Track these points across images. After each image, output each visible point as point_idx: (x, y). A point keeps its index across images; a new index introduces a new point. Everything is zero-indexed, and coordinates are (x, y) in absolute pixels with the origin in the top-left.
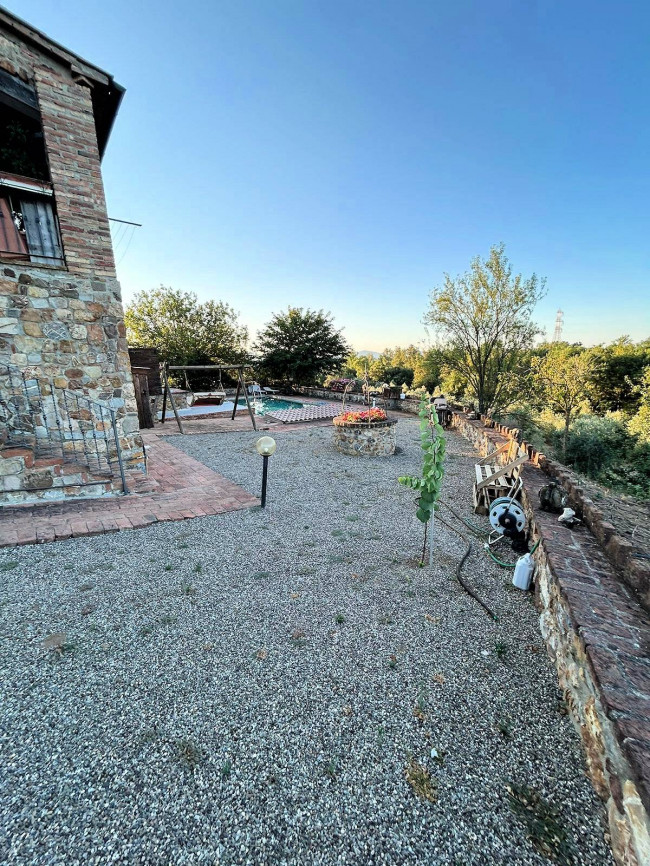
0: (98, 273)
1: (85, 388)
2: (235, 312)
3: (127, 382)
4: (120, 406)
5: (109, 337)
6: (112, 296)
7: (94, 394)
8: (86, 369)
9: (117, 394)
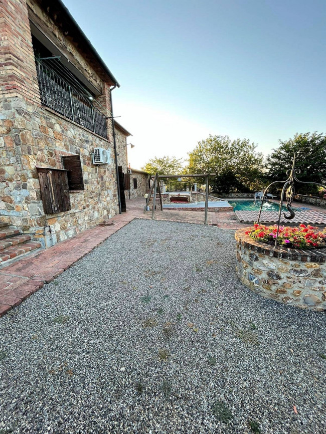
0: (7, 96)
1: (7, 181)
2: (255, 145)
3: (30, 178)
4: (27, 195)
5: (17, 144)
6: (16, 113)
7: (12, 185)
8: (6, 168)
9: (25, 187)
